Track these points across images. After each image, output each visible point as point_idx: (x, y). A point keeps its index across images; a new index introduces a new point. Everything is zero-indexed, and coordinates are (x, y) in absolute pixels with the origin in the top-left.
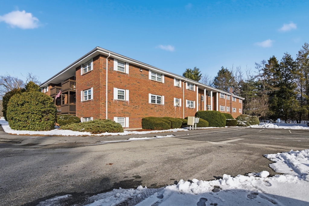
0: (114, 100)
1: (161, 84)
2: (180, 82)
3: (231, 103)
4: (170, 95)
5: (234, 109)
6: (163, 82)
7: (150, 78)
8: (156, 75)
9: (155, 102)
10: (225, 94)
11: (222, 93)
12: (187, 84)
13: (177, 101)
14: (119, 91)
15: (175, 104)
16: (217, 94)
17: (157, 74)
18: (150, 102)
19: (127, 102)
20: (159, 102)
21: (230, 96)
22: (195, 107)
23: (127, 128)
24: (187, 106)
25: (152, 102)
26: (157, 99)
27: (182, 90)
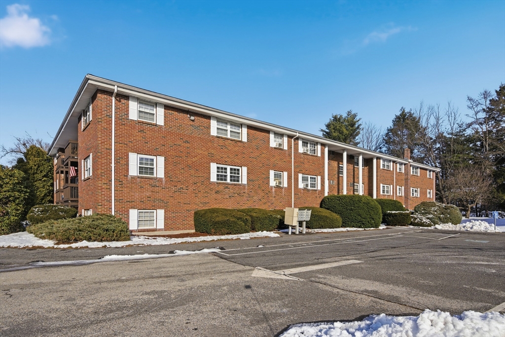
0: (129, 177)
1: (239, 144)
2: (286, 139)
3: (406, 180)
4: (261, 165)
5: (416, 191)
6: (245, 139)
7: (214, 132)
8: (229, 128)
9: (226, 180)
10: (394, 162)
11: (384, 160)
12: (300, 143)
13: (277, 176)
14: (141, 159)
15: (273, 183)
16: (375, 161)
17: (231, 125)
18: (213, 178)
19: (160, 179)
20: (235, 178)
21: (405, 164)
22: (319, 188)
23: (160, 230)
24: (301, 185)
25: (218, 179)
26: (231, 173)
27: (290, 155)
